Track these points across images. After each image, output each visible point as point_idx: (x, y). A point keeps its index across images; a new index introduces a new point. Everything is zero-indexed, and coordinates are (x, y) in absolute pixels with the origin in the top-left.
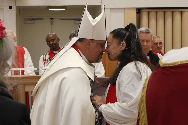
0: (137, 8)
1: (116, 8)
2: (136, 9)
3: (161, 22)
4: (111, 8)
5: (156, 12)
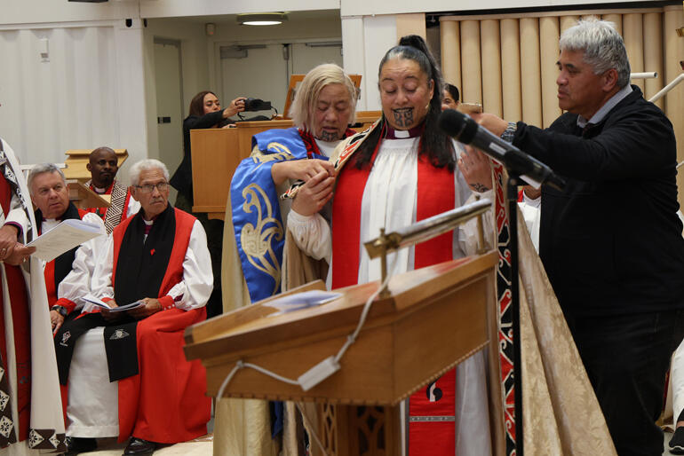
0: (426, 13)
1: (376, 15)
2: (424, 16)
3: (490, 47)
4: (364, 16)
5: (479, 22)
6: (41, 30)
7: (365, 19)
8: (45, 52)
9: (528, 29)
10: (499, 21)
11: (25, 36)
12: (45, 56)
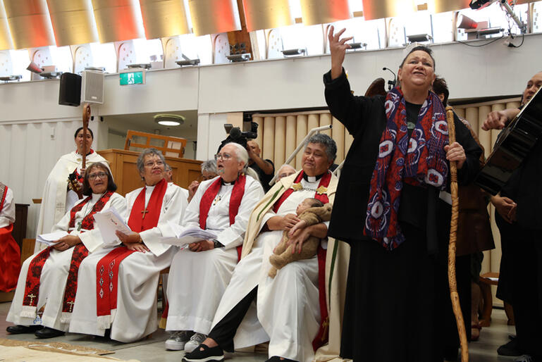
0: (244, 112)
1: (216, 113)
2: (242, 114)
4: (210, 114)
5: (275, 118)
6: (53, 123)
7: (211, 116)
8: (52, 134)
9: (301, 121)
10: (286, 117)
11: (45, 125)
12: (52, 136)
